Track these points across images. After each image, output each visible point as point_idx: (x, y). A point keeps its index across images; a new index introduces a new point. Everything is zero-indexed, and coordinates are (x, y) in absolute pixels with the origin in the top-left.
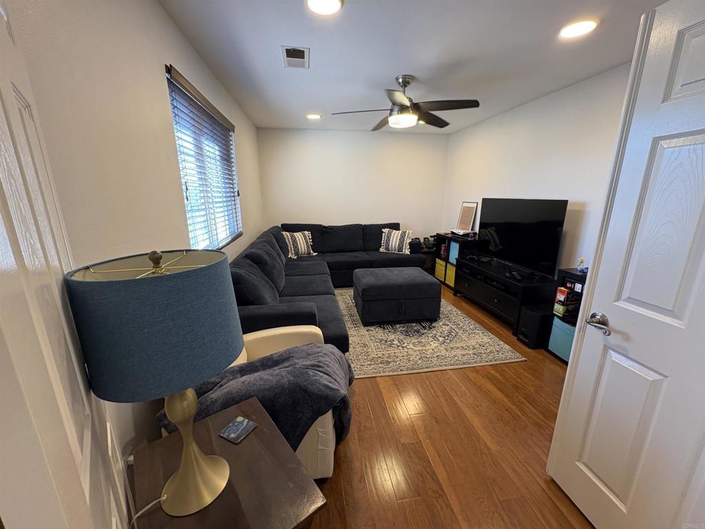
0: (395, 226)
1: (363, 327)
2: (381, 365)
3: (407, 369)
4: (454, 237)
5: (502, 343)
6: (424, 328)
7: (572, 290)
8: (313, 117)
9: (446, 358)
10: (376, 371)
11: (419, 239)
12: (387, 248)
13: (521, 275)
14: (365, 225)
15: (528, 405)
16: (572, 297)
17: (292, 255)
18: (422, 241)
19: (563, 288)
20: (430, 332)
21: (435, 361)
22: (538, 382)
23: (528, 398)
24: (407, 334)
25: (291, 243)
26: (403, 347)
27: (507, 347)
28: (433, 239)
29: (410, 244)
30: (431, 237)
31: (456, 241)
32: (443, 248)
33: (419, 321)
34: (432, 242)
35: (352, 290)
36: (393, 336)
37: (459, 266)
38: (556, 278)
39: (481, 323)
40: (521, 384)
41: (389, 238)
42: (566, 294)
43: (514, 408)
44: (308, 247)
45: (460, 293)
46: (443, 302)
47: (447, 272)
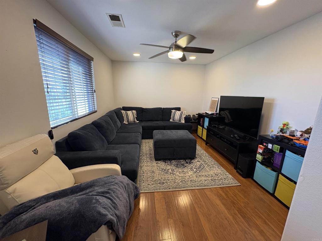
0: (179, 109)
1: (155, 161)
2: (159, 185)
3: (173, 188)
4: (207, 115)
5: (228, 173)
6: (187, 163)
7: (266, 148)
8: (137, 55)
9: (195, 182)
10: (155, 188)
11: (190, 115)
12: (173, 120)
13: (239, 137)
14: (163, 108)
15: (239, 216)
16: (267, 151)
17: (125, 122)
18: (192, 116)
19: (261, 146)
20: (189, 165)
21: (189, 183)
22: (246, 200)
23: (240, 211)
24: (177, 166)
25: (126, 116)
26: (173, 174)
27: (230, 176)
28: (197, 115)
29: (185, 118)
30: (196, 114)
31: (207, 117)
32: (201, 120)
33: (185, 159)
34: (197, 117)
35: (153, 141)
36: (169, 167)
37: (208, 130)
38: (258, 139)
39: (217, 161)
40: (236, 201)
41: (174, 114)
42: (263, 149)
43: (231, 217)
44: (134, 118)
45: (208, 144)
46: (198, 147)
47: (202, 132)
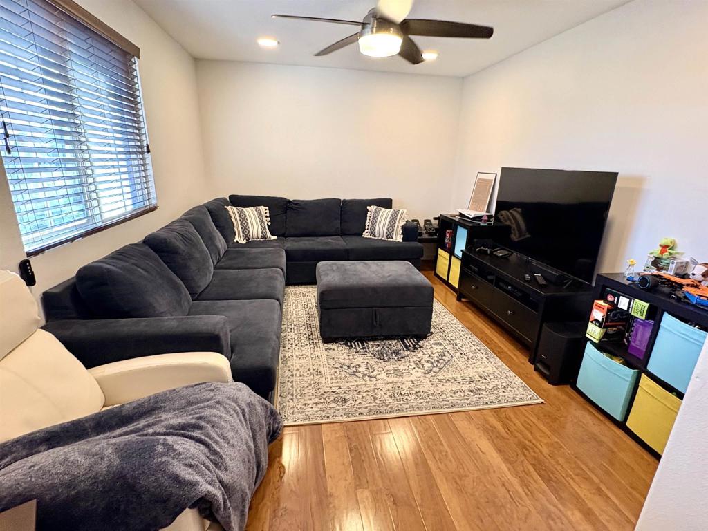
0: (387, 203)
1: (321, 344)
2: (333, 405)
3: (370, 413)
4: (463, 221)
5: (512, 374)
6: (407, 347)
7: (614, 306)
8: (267, 43)
9: (428, 395)
10: (323, 414)
11: (417, 221)
12: (372, 233)
13: (545, 279)
14: (344, 201)
15: (536, 476)
16: (614, 316)
17: (239, 239)
18: (422, 224)
19: (601, 302)
20: (413, 354)
21: (412, 400)
22: (556, 440)
23: (538, 465)
24: (381, 356)
25: (239, 223)
26: (371, 377)
27: (518, 381)
28: (437, 221)
29: (404, 228)
30: (435, 219)
31: (464, 226)
32: (448, 235)
33: (401, 338)
34: (436, 226)
35: (316, 290)
36: (360, 359)
37: (466, 260)
38: (594, 285)
39: (487, 342)
40: (530, 441)
41: (375, 219)
42: (606, 310)
43: (515, 481)
44: (263, 229)
45: (464, 297)
46: (437, 307)
47: (450, 266)
